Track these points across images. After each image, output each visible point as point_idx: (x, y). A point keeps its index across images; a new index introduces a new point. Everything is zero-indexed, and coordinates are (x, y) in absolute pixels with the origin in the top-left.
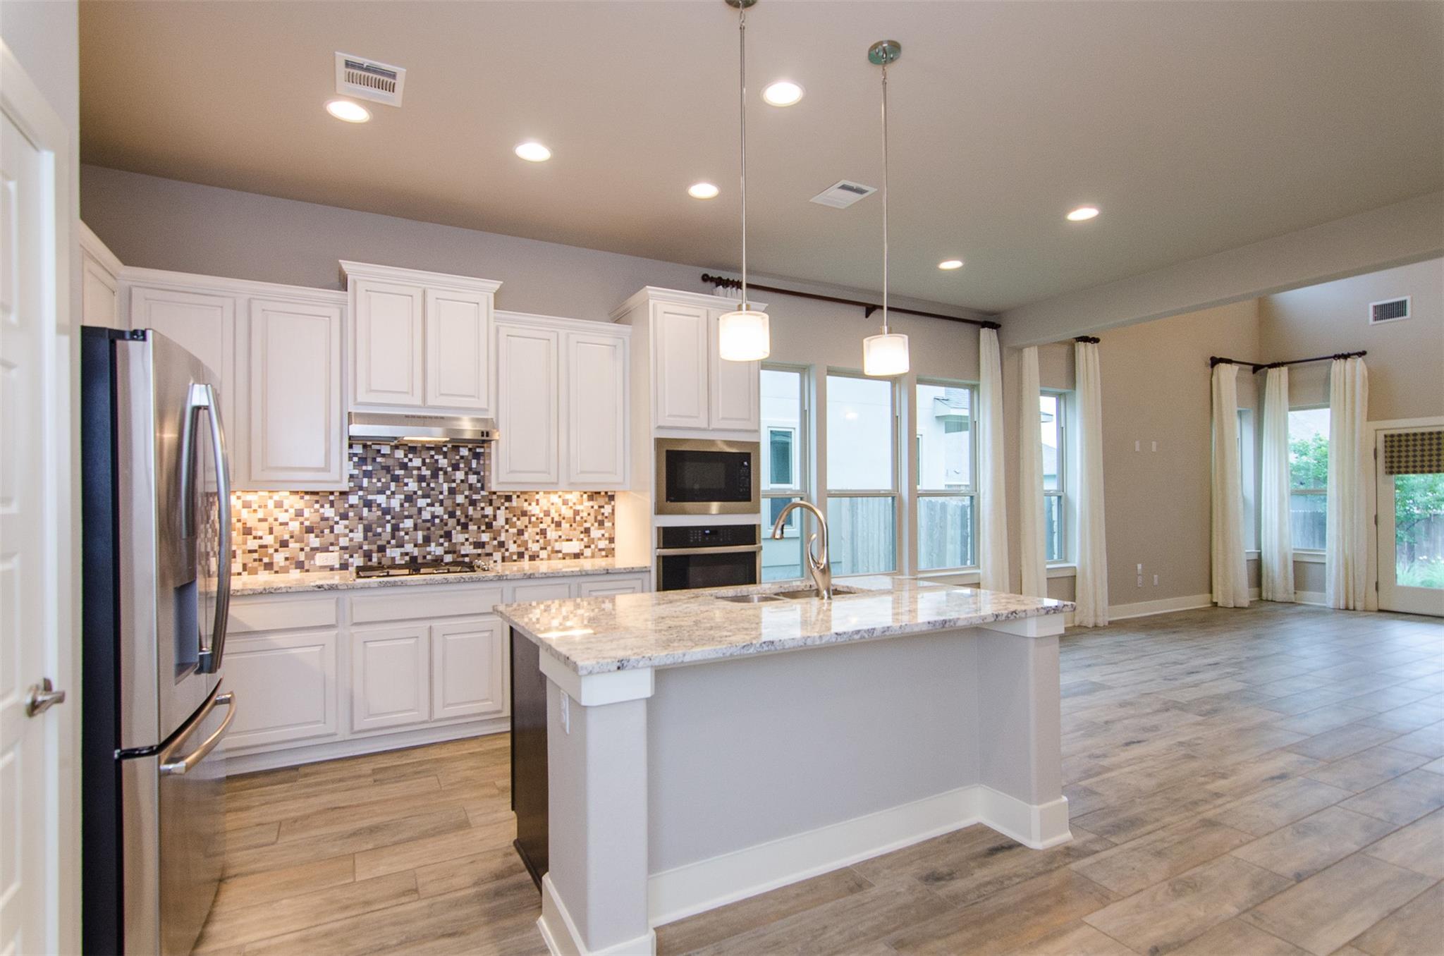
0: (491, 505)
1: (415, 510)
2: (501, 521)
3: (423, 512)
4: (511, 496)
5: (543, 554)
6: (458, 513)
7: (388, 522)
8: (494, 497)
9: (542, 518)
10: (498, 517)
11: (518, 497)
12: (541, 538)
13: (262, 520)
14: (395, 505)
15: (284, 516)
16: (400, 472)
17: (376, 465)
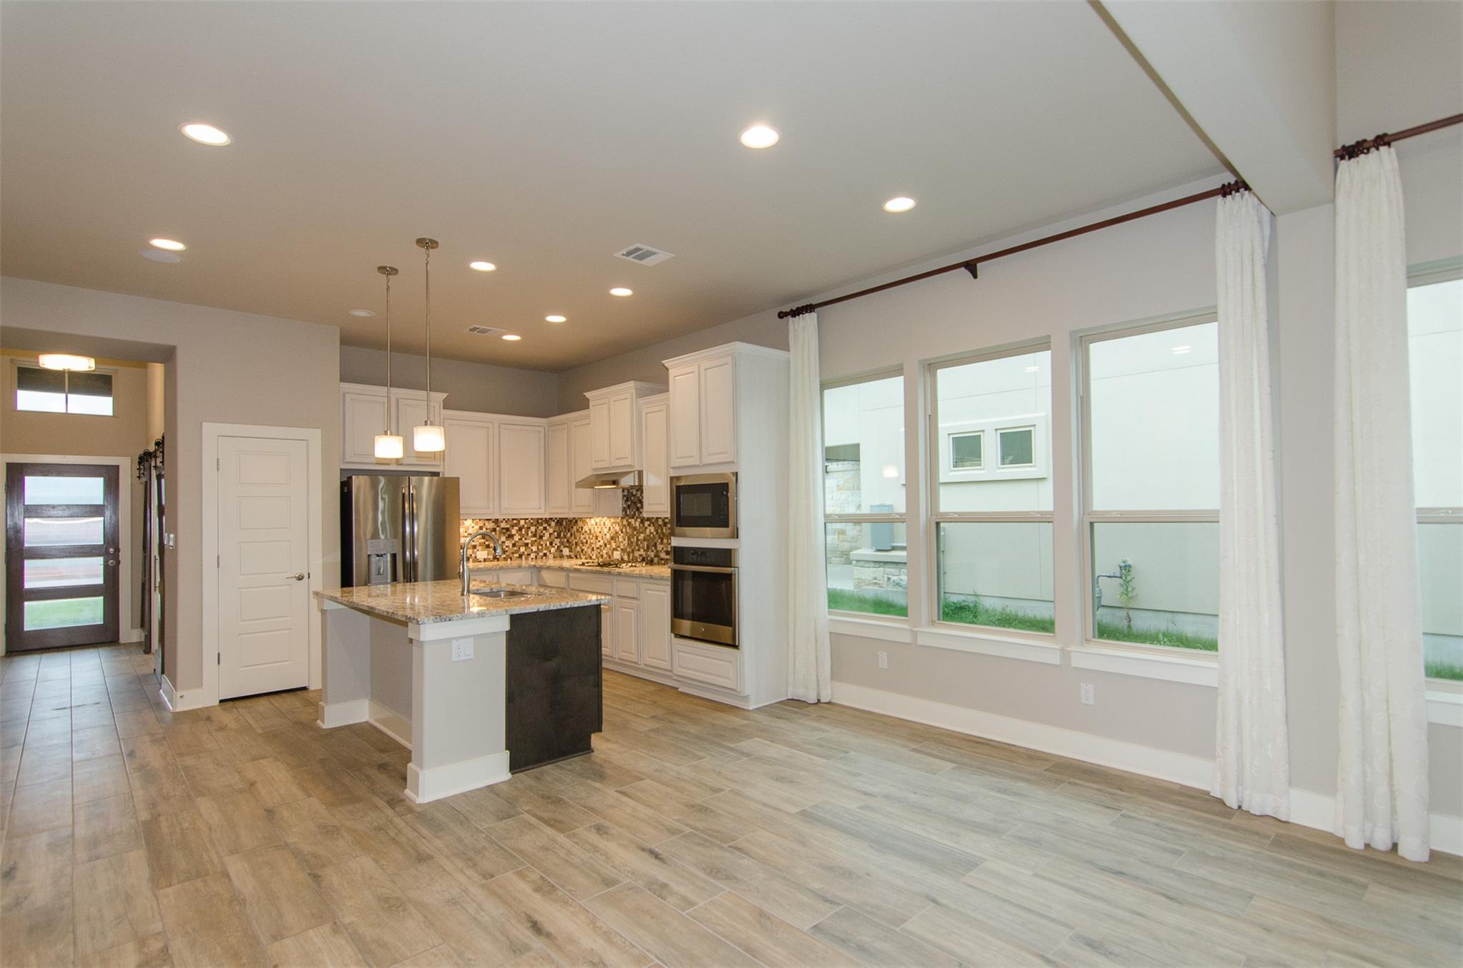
7: (635, 535)
13: (600, 532)
14: (637, 524)
15: (606, 530)
16: (639, 505)
17: (632, 501)
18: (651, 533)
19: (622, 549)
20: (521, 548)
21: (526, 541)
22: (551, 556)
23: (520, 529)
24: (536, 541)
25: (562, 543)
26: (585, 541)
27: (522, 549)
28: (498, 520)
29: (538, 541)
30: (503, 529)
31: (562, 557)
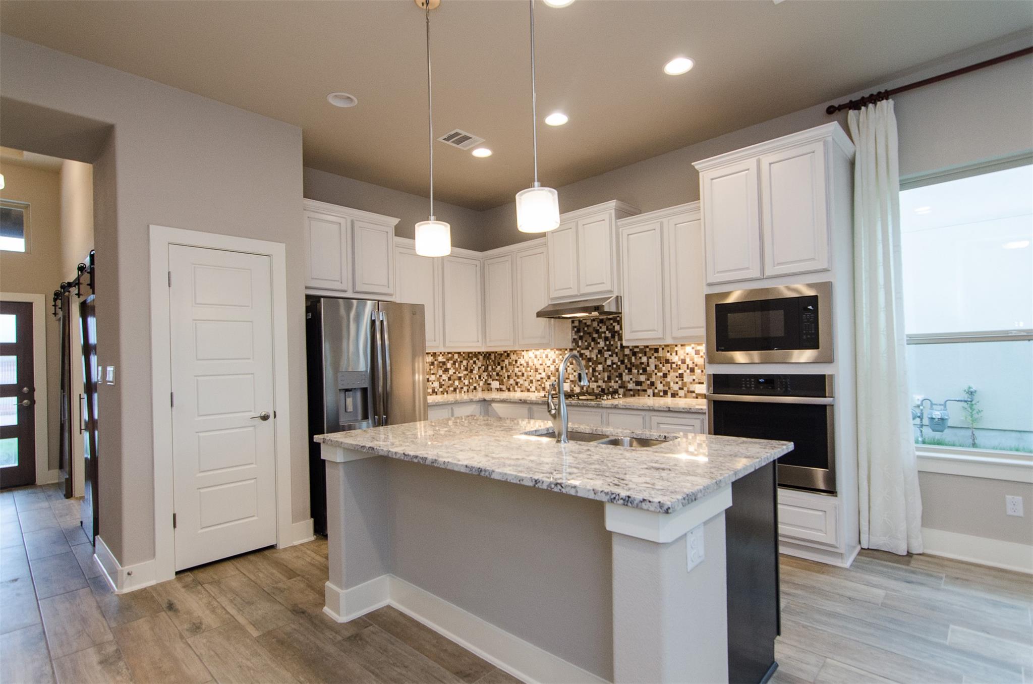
0: (645, 355)
1: (602, 360)
2: (652, 367)
3: (607, 360)
4: (658, 349)
5: (681, 393)
6: (626, 361)
7: (591, 366)
8: (648, 350)
9: (680, 365)
10: (650, 364)
11: (663, 349)
12: (679, 380)
13: (541, 365)
14: (594, 356)
15: (549, 363)
16: (596, 336)
17: (585, 332)
18: (613, 363)
19: (571, 381)
20: (455, 381)
21: (459, 375)
22: (480, 389)
23: (454, 363)
24: (467, 374)
25: (490, 376)
26: (520, 374)
27: (457, 383)
28: (435, 353)
29: (469, 374)
30: (440, 362)
31: (490, 390)
